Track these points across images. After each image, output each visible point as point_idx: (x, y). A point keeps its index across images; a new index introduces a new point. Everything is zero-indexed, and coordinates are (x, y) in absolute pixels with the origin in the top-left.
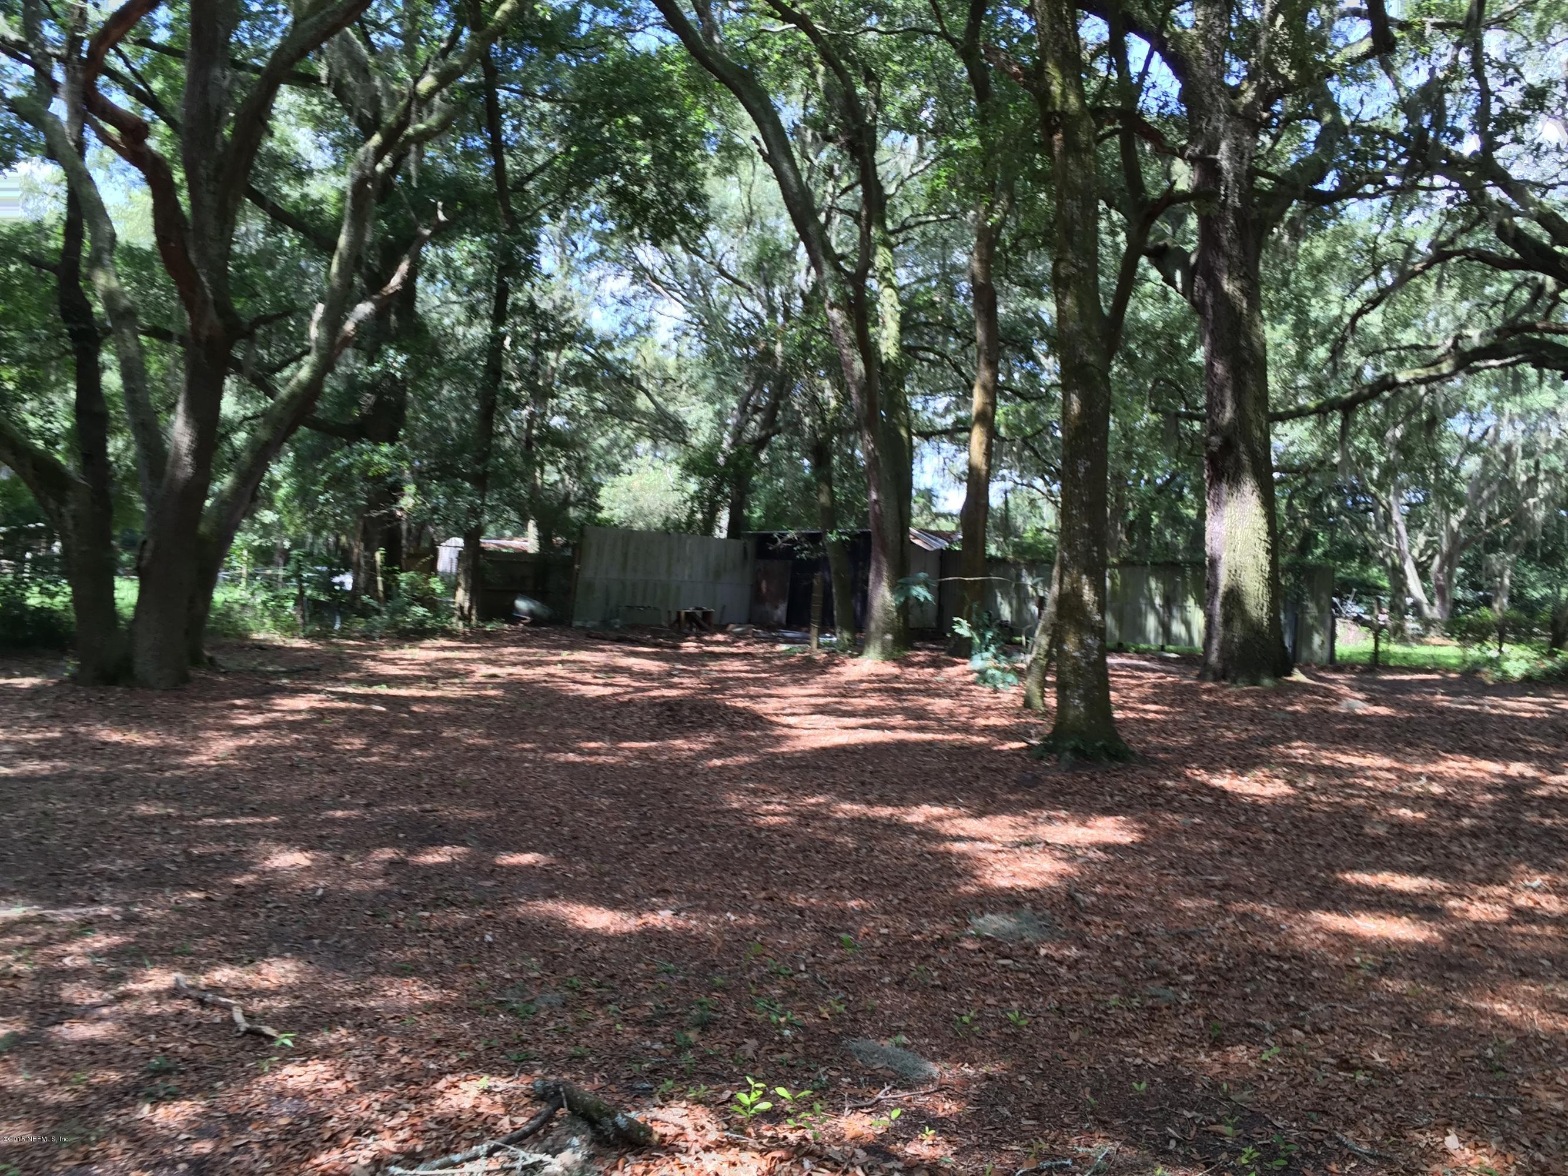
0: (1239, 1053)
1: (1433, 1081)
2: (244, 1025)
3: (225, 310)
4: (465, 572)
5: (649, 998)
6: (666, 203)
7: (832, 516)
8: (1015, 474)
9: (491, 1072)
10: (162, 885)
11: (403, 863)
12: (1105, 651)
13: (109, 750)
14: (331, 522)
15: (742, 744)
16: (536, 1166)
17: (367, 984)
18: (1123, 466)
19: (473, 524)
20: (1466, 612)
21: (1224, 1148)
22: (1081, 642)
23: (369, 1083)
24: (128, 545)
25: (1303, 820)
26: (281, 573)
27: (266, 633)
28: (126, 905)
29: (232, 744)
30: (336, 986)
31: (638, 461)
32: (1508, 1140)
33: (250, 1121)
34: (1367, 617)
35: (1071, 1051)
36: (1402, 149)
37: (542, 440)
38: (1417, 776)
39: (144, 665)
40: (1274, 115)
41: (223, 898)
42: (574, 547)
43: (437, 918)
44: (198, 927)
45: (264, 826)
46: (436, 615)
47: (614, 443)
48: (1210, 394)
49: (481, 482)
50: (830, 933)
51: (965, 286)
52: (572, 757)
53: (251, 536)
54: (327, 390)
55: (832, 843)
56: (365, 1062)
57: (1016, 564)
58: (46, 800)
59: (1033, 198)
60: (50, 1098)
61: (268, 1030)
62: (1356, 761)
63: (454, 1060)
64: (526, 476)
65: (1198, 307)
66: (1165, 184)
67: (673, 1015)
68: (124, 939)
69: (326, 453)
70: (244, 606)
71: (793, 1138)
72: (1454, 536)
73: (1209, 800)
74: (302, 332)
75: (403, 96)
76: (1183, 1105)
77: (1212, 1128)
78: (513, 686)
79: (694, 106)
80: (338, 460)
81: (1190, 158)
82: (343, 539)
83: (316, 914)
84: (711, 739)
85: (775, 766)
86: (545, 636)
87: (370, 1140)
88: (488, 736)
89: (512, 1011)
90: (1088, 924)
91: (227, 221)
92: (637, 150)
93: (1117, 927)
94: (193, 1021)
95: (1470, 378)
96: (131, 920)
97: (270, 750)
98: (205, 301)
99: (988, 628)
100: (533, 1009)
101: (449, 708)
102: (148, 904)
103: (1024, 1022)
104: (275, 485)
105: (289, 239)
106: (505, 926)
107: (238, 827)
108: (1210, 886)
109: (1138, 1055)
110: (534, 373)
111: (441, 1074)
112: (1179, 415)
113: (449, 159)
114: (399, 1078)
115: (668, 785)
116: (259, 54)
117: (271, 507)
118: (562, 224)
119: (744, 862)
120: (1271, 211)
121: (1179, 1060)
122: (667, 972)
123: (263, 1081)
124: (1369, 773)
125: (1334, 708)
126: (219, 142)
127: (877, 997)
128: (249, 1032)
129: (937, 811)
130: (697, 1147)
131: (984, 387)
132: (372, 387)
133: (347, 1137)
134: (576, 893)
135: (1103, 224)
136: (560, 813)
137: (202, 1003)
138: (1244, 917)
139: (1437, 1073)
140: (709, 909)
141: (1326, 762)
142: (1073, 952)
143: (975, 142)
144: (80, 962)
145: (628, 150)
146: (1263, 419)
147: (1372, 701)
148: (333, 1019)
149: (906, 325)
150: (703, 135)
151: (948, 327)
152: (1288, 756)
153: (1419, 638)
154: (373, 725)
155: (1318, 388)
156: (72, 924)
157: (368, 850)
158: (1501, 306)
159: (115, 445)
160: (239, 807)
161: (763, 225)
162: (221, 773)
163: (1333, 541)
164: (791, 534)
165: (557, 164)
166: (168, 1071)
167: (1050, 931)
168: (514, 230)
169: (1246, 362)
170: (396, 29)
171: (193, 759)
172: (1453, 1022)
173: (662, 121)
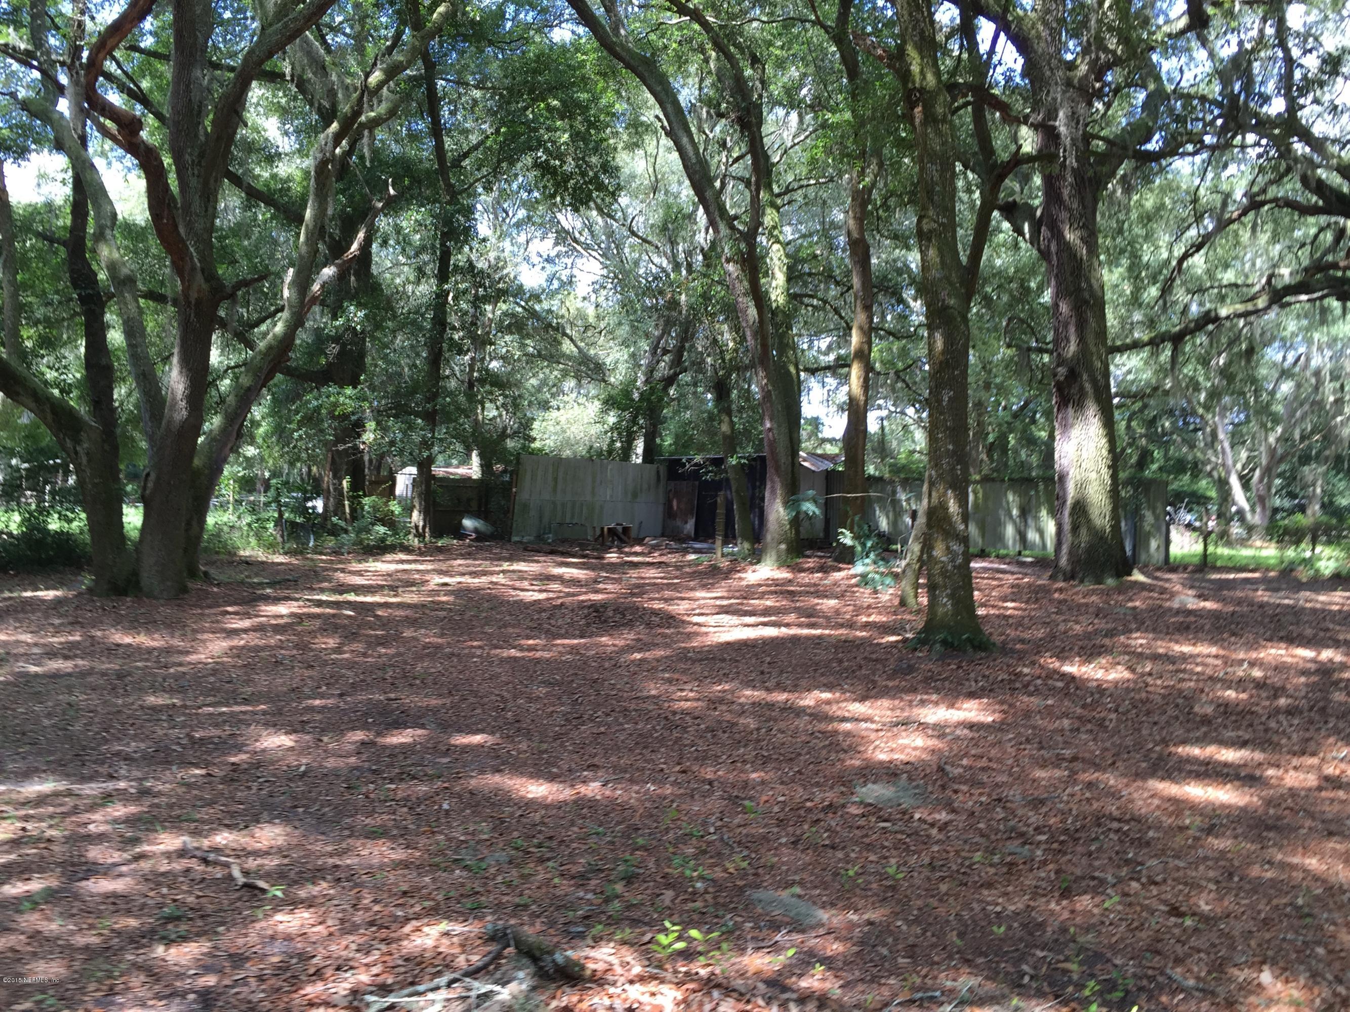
0: (1085, 902)
1: (1251, 925)
2: (241, 880)
3: (211, 276)
4: (420, 496)
5: (582, 856)
6: (583, 174)
7: (732, 442)
8: (889, 403)
9: (448, 918)
10: (170, 763)
11: (373, 743)
12: (968, 557)
13: (121, 650)
14: (304, 455)
15: (658, 640)
16: (487, 996)
17: (344, 845)
18: (983, 395)
19: (425, 454)
20: (1283, 518)
21: (1070, 981)
22: (948, 548)
23: (347, 927)
24: (133, 477)
25: (1141, 701)
26: (262, 499)
27: (251, 550)
28: (140, 780)
29: (225, 644)
30: (318, 847)
31: (566, 398)
32: (1315, 976)
33: (248, 959)
34: (1197, 524)
35: (941, 900)
36: (1216, 112)
37: (482, 381)
38: (1241, 662)
39: (148, 578)
40: (1105, 84)
41: (222, 774)
42: (512, 473)
43: (402, 790)
44: (201, 799)
45: (254, 713)
46: (396, 533)
47: (544, 382)
48: (1056, 330)
49: (431, 418)
50: (734, 800)
51: (842, 240)
52: (513, 652)
53: (236, 468)
54: (298, 342)
55: (736, 724)
56: (344, 910)
57: (892, 482)
58: (70, 693)
59: (900, 163)
60: (80, 940)
61: (262, 884)
62: (1186, 649)
63: (417, 908)
64: (468, 413)
65: (1044, 255)
66: (1013, 148)
67: (602, 871)
68: (139, 809)
69: (299, 396)
70: (232, 527)
71: (703, 972)
72: (1272, 452)
73: (1060, 684)
74: (276, 293)
75: (356, 89)
76: (1036, 947)
77: (1060, 965)
78: (462, 592)
79: (605, 90)
80: (309, 402)
81: (1032, 125)
82: (314, 469)
83: (299, 787)
84: (632, 636)
85: (687, 659)
86: (489, 549)
87: (348, 975)
88: (442, 635)
89: (465, 867)
90: (956, 792)
91: (209, 198)
92: (556, 130)
93: (981, 794)
94: (198, 877)
95: (1284, 312)
96: (144, 793)
97: (257, 649)
98: (193, 268)
99: (868, 537)
100: (484, 865)
101: (408, 612)
102: (159, 779)
103: (901, 876)
104: (256, 424)
105: (263, 213)
106: (460, 796)
107: (232, 714)
108: (1060, 759)
109: (997, 904)
110: (474, 324)
111: (407, 920)
112: (1029, 349)
113: (396, 141)
114: (372, 924)
115: (596, 676)
116: (233, 55)
117: (252, 442)
118: (495, 194)
119: (662, 741)
120: (1105, 169)
121: (1033, 908)
122: (597, 834)
123: (258, 926)
124: (1199, 660)
125: (1168, 604)
126: (201, 132)
127: (775, 855)
128: (245, 885)
129: (827, 695)
130: (622, 979)
131: (861, 328)
132: (336, 339)
133: (329, 972)
134: (519, 767)
135: (960, 184)
136: (504, 700)
137: (205, 861)
138: (1090, 785)
139: (1254, 919)
140: (632, 781)
141: (1161, 651)
142: (943, 816)
143: (848, 115)
144: (103, 828)
145: (548, 129)
146: (1103, 351)
147: (1201, 597)
148: (316, 874)
149: (792, 276)
150: (614, 115)
151: (829, 276)
152: (1128, 646)
153: (1243, 542)
154: (344, 627)
155: (1151, 323)
156: (95, 797)
157: (342, 733)
158: (1308, 248)
159: (120, 392)
160: (233, 698)
161: (667, 192)
162: (217, 670)
163: (1167, 458)
164: (698, 459)
165: (488, 143)
166: (178, 918)
167: (923, 797)
168: (453, 200)
169: (1086, 302)
170: (348, 30)
171: (193, 658)
172: (1269, 875)
173: (578, 104)
